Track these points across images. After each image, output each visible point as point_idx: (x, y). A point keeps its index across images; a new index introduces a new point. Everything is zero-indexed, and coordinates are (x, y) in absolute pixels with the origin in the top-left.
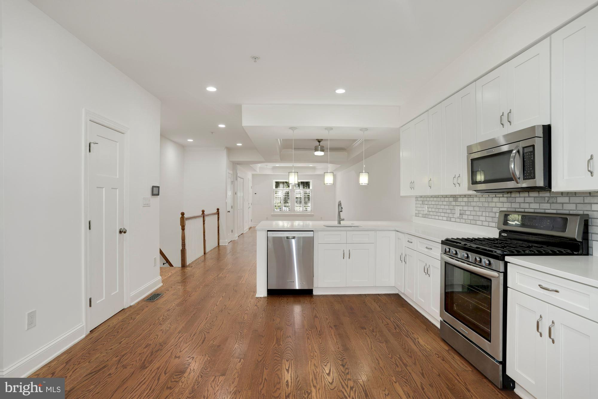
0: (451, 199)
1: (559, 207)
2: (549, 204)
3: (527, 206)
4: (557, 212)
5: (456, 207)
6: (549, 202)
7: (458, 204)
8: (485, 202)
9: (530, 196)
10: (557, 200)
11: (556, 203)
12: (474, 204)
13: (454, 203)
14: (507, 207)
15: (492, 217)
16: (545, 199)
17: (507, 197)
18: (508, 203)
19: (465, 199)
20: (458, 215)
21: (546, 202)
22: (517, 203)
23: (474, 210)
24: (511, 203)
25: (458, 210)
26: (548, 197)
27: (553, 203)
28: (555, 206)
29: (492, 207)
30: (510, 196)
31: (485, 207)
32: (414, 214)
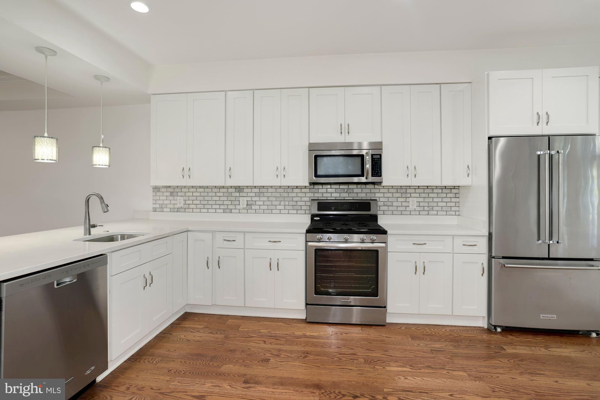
0: (233, 190)
1: (355, 195)
2: (348, 194)
3: (329, 195)
4: (353, 198)
5: (241, 198)
6: (347, 192)
7: (241, 194)
8: (284, 192)
9: (332, 188)
10: (353, 191)
11: (353, 193)
12: (269, 194)
13: (237, 194)
14: (310, 196)
15: (293, 205)
16: (344, 190)
17: (310, 189)
18: (311, 193)
19: (257, 190)
20: (245, 206)
21: (345, 192)
22: (319, 193)
23: (269, 200)
24: (314, 193)
25: (243, 202)
26: (347, 189)
27: (350, 193)
28: (351, 195)
29: (293, 197)
30: (313, 188)
31: (284, 197)
32: (152, 209)
